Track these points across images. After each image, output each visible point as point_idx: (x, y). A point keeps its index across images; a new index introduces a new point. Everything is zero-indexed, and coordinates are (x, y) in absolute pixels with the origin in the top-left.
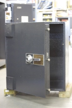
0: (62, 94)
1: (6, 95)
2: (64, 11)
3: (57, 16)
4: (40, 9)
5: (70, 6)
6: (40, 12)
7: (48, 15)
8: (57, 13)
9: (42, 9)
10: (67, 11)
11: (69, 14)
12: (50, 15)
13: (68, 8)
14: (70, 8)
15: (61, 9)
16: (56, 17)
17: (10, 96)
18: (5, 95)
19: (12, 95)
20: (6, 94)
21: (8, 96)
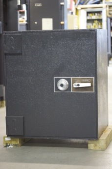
1: (7, 146)
3: (110, 14)
4: (82, 4)
6: (82, 8)
7: (96, 14)
8: (110, 11)
9: (86, 4)
12: (99, 14)
16: (107, 17)
17: (12, 147)
19: (16, 145)
20: (6, 144)
21: (10, 147)
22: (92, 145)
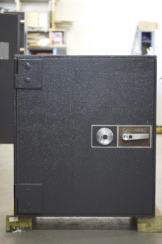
0: (145, 223)
1: (12, 230)
5: (56, 24)
10: (51, 34)
11: (53, 42)
14: (57, 27)
17: (20, 231)
18: (8, 229)
19: (26, 229)
20: (11, 227)
21: (16, 231)
22: (144, 225)
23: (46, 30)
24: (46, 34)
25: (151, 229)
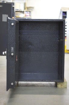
0: (60, 84)
2: (21, 12)
5: (27, 8)
10: (25, 12)
11: (26, 16)
13: (25, 9)
14: (27, 9)
15: (18, 10)
23: (23, 11)
24: (23, 12)
25: (63, 87)
